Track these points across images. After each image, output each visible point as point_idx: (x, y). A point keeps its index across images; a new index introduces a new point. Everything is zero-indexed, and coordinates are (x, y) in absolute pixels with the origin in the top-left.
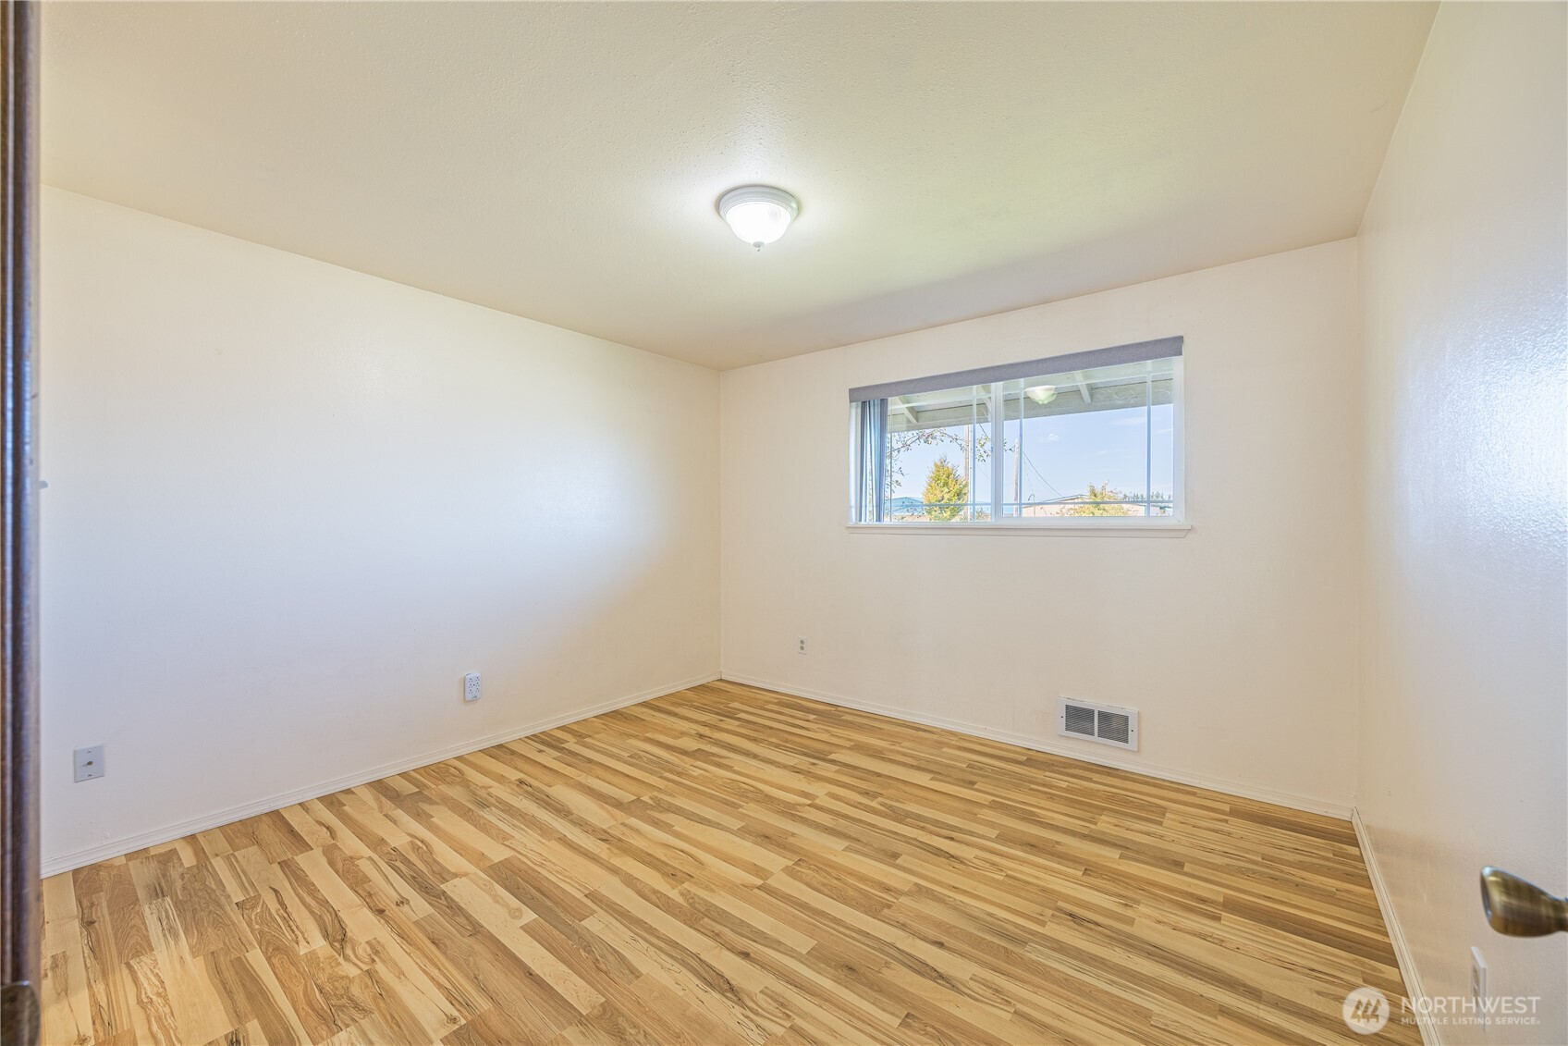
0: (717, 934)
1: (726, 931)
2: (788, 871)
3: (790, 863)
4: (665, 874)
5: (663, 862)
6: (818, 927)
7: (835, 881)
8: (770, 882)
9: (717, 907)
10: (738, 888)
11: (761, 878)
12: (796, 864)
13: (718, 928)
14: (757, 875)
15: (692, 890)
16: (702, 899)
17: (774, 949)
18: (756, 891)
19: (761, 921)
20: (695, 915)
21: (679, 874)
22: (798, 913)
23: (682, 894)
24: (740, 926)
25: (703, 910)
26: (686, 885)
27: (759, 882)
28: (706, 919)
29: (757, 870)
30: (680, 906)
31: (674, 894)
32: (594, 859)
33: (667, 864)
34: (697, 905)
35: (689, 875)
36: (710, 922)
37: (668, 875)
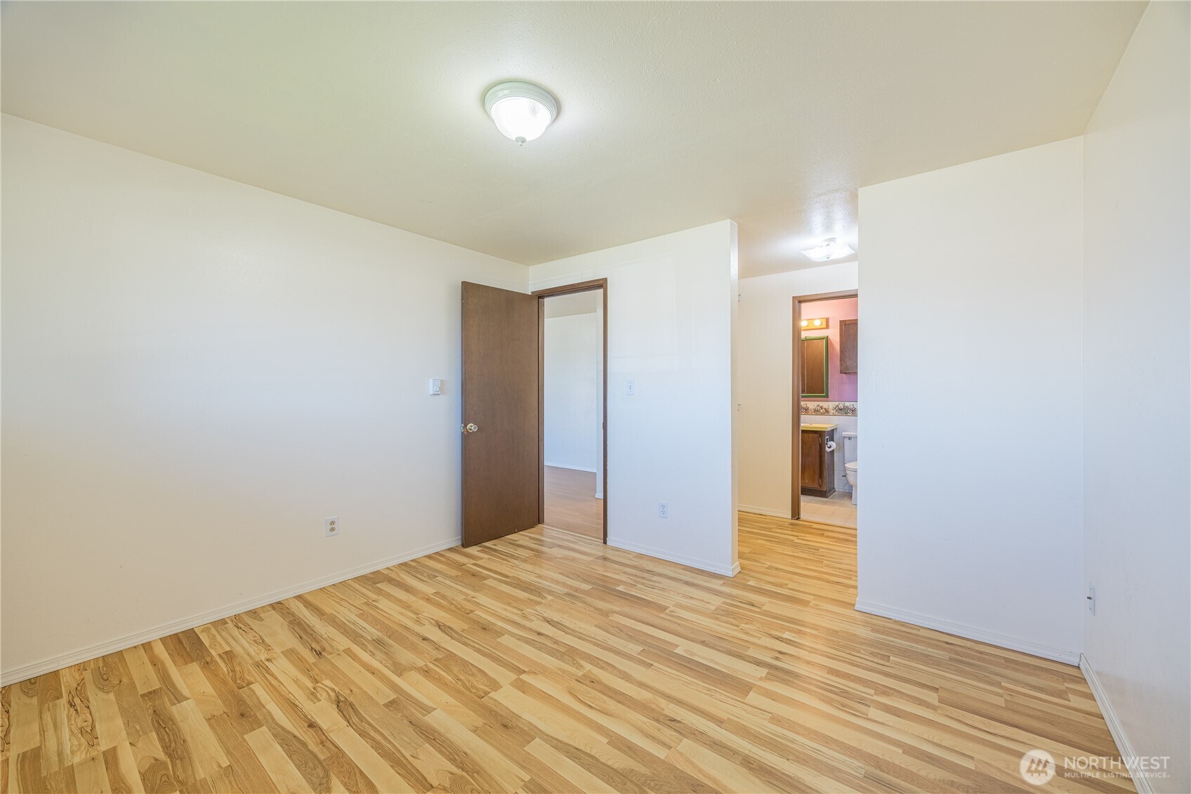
0: (555, 643)
1: (550, 645)
2: (495, 686)
3: (492, 695)
4: (600, 682)
5: (605, 694)
6: (492, 647)
7: (462, 677)
8: (514, 677)
9: (556, 658)
10: (540, 672)
11: (521, 680)
12: (487, 693)
13: (555, 646)
14: (523, 682)
15: (575, 670)
16: (567, 663)
17: (522, 636)
18: (527, 670)
19: (528, 651)
20: (570, 654)
21: (588, 682)
22: (502, 656)
23: (582, 666)
24: (541, 648)
25: (566, 656)
26: (580, 673)
27: (523, 677)
28: (563, 651)
29: (522, 687)
30: (582, 658)
31: (588, 667)
32: (668, 697)
33: (601, 692)
34: (570, 659)
35: (579, 682)
36: (561, 650)
37: (597, 681)
